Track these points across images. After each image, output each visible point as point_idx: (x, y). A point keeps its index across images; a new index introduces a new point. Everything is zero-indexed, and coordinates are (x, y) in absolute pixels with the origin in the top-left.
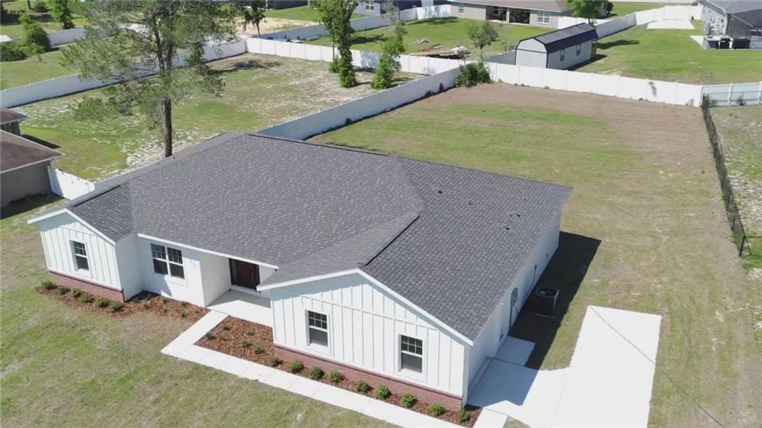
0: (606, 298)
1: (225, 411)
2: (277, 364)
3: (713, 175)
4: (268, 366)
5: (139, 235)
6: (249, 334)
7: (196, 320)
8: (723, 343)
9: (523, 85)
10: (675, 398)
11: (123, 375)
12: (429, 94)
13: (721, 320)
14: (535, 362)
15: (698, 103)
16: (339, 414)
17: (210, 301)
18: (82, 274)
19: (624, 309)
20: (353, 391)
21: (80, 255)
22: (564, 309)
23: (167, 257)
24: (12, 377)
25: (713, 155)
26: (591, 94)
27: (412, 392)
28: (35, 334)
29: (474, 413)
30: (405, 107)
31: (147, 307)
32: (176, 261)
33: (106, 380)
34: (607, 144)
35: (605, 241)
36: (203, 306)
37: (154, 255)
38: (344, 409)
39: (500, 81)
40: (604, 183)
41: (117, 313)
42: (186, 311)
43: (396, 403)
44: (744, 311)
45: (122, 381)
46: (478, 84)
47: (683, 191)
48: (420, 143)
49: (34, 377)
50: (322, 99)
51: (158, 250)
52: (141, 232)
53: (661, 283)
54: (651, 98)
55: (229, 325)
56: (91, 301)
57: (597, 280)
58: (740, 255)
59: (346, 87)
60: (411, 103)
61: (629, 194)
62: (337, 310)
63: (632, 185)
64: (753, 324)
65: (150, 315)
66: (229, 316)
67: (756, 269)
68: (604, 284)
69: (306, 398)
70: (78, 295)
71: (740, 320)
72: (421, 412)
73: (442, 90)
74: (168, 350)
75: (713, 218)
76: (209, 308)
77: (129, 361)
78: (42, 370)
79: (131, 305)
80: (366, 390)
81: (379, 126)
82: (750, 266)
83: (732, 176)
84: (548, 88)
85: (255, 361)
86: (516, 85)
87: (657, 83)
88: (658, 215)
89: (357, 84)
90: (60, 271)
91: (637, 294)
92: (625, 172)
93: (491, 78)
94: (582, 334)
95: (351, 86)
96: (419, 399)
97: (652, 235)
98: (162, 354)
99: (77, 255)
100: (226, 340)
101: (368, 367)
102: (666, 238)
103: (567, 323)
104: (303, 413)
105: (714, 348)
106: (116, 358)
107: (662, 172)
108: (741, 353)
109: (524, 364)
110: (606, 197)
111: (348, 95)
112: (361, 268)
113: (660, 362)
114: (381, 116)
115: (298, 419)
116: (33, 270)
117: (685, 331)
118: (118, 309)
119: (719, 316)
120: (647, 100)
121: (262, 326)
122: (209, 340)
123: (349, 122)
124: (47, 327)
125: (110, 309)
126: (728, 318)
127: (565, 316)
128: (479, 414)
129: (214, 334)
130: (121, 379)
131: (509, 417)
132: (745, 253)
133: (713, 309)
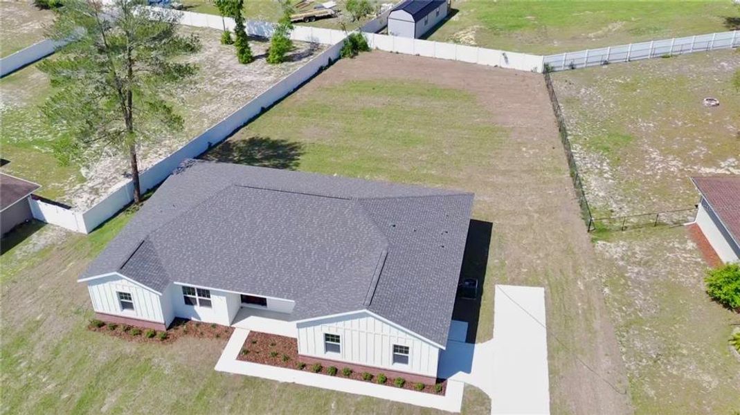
0: (506, 276)
1: (282, 410)
2: (303, 367)
3: (561, 150)
4: (296, 369)
5: (175, 283)
6: (272, 345)
7: (228, 338)
8: (585, 307)
9: (397, 53)
10: (562, 353)
11: (197, 393)
12: (321, 70)
13: (582, 288)
14: (471, 338)
15: (540, 70)
16: (359, 399)
17: (231, 320)
18: (127, 313)
19: (520, 285)
20: (361, 380)
21: (125, 300)
22: (481, 292)
23: (197, 294)
24: (115, 409)
25: (558, 128)
26: (455, 61)
27: (402, 376)
28: (110, 367)
29: (443, 384)
30: (306, 86)
31: (186, 332)
32: (204, 296)
33: (187, 400)
34: (478, 120)
35: (496, 223)
36: (228, 325)
37: (185, 293)
38: (361, 395)
39: (377, 49)
40: (484, 163)
41: (165, 341)
42: (217, 331)
43: (392, 385)
44: (596, 280)
45: (199, 398)
46: (359, 53)
47: (542, 169)
48: (332, 131)
49: (131, 406)
50: (228, 80)
51: (188, 290)
52: (176, 281)
53: (539, 258)
54: (504, 65)
55: (254, 339)
56: (140, 333)
57: (496, 261)
58: (589, 231)
59: (244, 63)
60: (308, 81)
61: (504, 173)
62: (348, 333)
63: (505, 164)
64: (602, 291)
65: (191, 339)
66: (251, 332)
67: (599, 242)
68: (503, 265)
69: (333, 391)
70: (127, 329)
71: (594, 288)
72: (410, 389)
73: (331, 63)
74: (219, 367)
75: (566, 195)
76: (232, 326)
77: (196, 380)
78: (133, 399)
79: (172, 331)
80: (370, 378)
81: (290, 113)
82: (596, 239)
83: (575, 151)
84: (419, 55)
85: (286, 367)
86: (391, 52)
87: (509, 54)
88: (528, 194)
89: (253, 59)
90: (107, 311)
91: (526, 270)
92: (497, 151)
93: (369, 46)
94: (496, 310)
95: (249, 62)
96: (406, 380)
97: (527, 213)
98: (216, 373)
99: (122, 300)
100: (258, 353)
101: (370, 363)
102: (536, 216)
103: (485, 302)
104: (334, 402)
105: (580, 312)
106: (184, 379)
107: (524, 149)
108: (598, 315)
109: (464, 340)
110: (488, 177)
111: (249, 73)
112: (368, 309)
113: (549, 327)
114: (287, 98)
115: (333, 407)
116: (73, 309)
117: (560, 299)
118: (165, 338)
119: (580, 284)
120: (501, 67)
121: (279, 336)
122: (247, 354)
123: (264, 110)
124: (117, 360)
125: (157, 338)
126: (586, 286)
127: (483, 297)
128: (446, 384)
129: (246, 348)
130: (198, 397)
131: (465, 383)
132: (592, 228)
133: (576, 279)
